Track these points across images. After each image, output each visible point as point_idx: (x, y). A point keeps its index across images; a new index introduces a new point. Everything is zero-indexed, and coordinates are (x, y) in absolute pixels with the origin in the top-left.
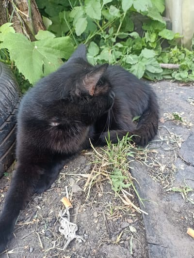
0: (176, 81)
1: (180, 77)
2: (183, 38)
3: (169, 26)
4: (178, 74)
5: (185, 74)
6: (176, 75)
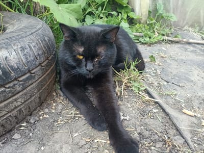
0: (143, 43)
1: (145, 40)
2: (142, 19)
3: (133, 10)
4: (143, 39)
5: (147, 39)
6: (142, 40)
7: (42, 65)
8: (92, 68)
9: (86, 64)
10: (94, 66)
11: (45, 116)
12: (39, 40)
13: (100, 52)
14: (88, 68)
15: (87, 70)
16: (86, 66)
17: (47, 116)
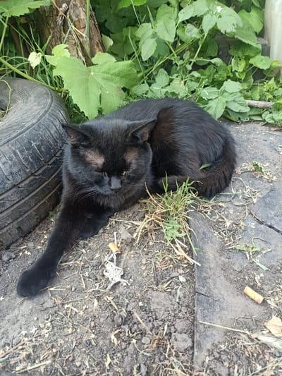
0: (267, 124)
1: (273, 119)
3: (266, 52)
4: (270, 115)
5: (279, 116)
6: (267, 116)
7: (20, 186)
8: (119, 186)
9: (110, 180)
10: (122, 183)
11: (26, 252)
12: (18, 151)
13: (130, 163)
14: (113, 187)
15: (112, 190)
16: (110, 184)
17: (29, 253)
